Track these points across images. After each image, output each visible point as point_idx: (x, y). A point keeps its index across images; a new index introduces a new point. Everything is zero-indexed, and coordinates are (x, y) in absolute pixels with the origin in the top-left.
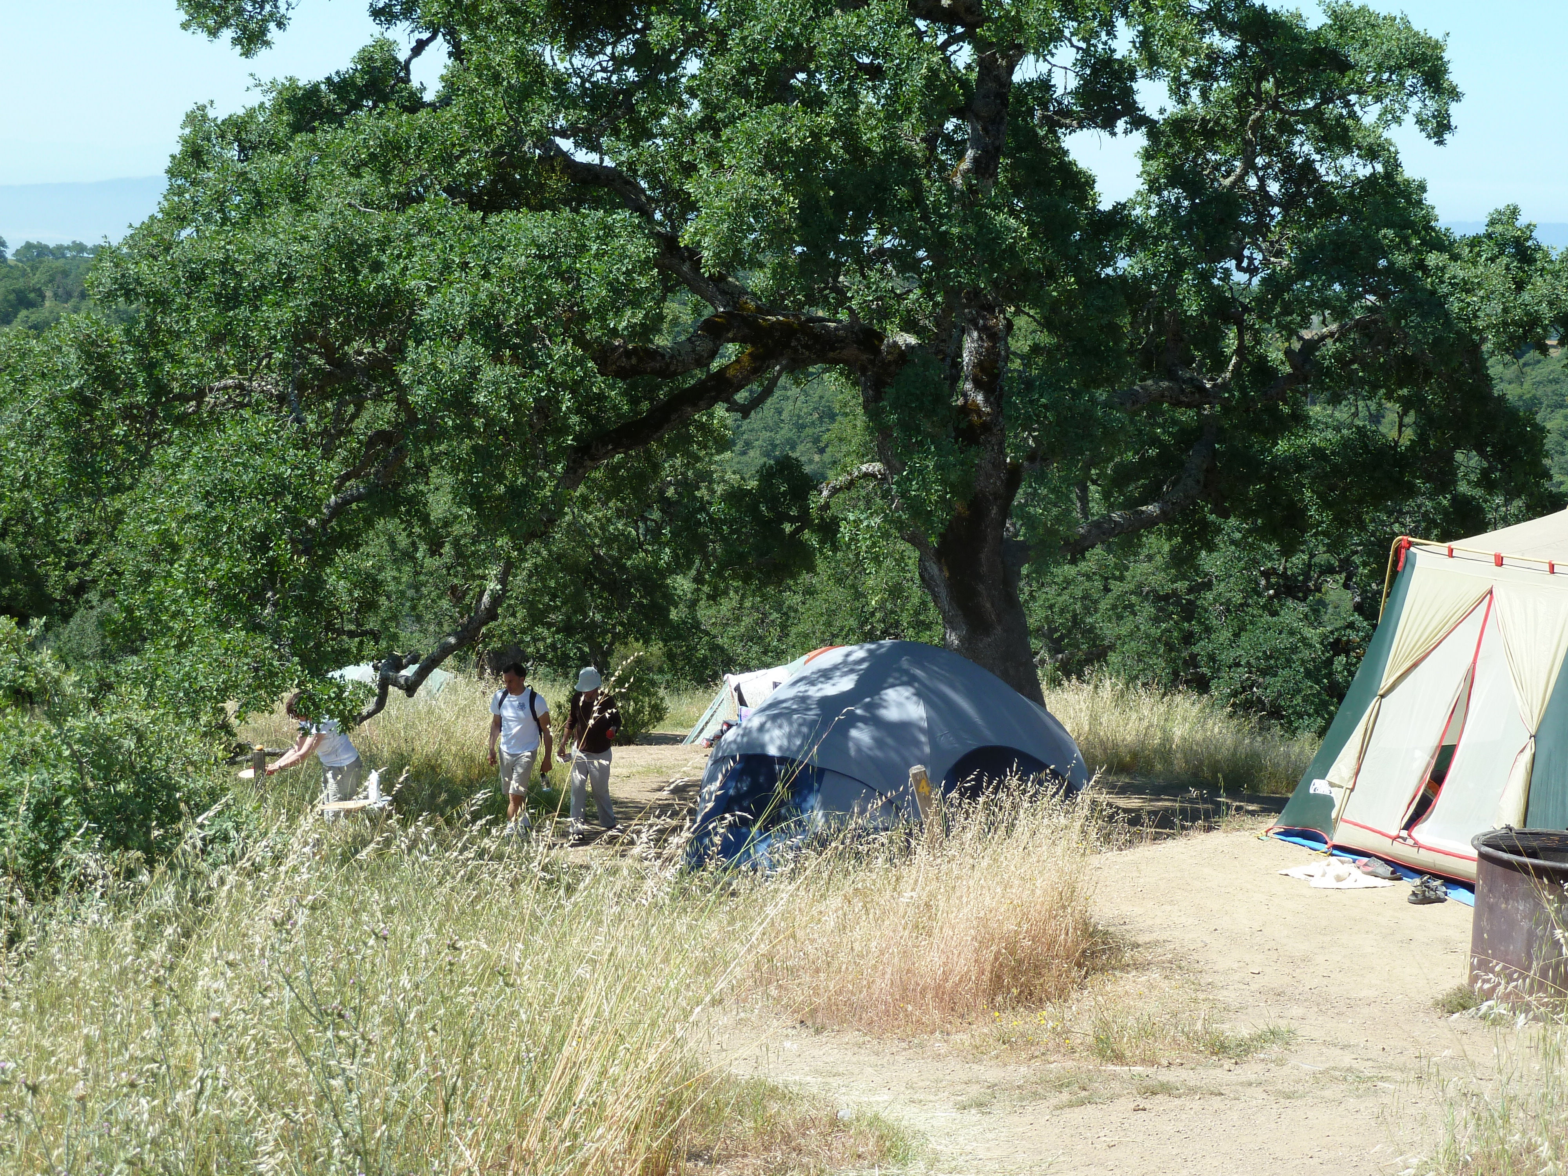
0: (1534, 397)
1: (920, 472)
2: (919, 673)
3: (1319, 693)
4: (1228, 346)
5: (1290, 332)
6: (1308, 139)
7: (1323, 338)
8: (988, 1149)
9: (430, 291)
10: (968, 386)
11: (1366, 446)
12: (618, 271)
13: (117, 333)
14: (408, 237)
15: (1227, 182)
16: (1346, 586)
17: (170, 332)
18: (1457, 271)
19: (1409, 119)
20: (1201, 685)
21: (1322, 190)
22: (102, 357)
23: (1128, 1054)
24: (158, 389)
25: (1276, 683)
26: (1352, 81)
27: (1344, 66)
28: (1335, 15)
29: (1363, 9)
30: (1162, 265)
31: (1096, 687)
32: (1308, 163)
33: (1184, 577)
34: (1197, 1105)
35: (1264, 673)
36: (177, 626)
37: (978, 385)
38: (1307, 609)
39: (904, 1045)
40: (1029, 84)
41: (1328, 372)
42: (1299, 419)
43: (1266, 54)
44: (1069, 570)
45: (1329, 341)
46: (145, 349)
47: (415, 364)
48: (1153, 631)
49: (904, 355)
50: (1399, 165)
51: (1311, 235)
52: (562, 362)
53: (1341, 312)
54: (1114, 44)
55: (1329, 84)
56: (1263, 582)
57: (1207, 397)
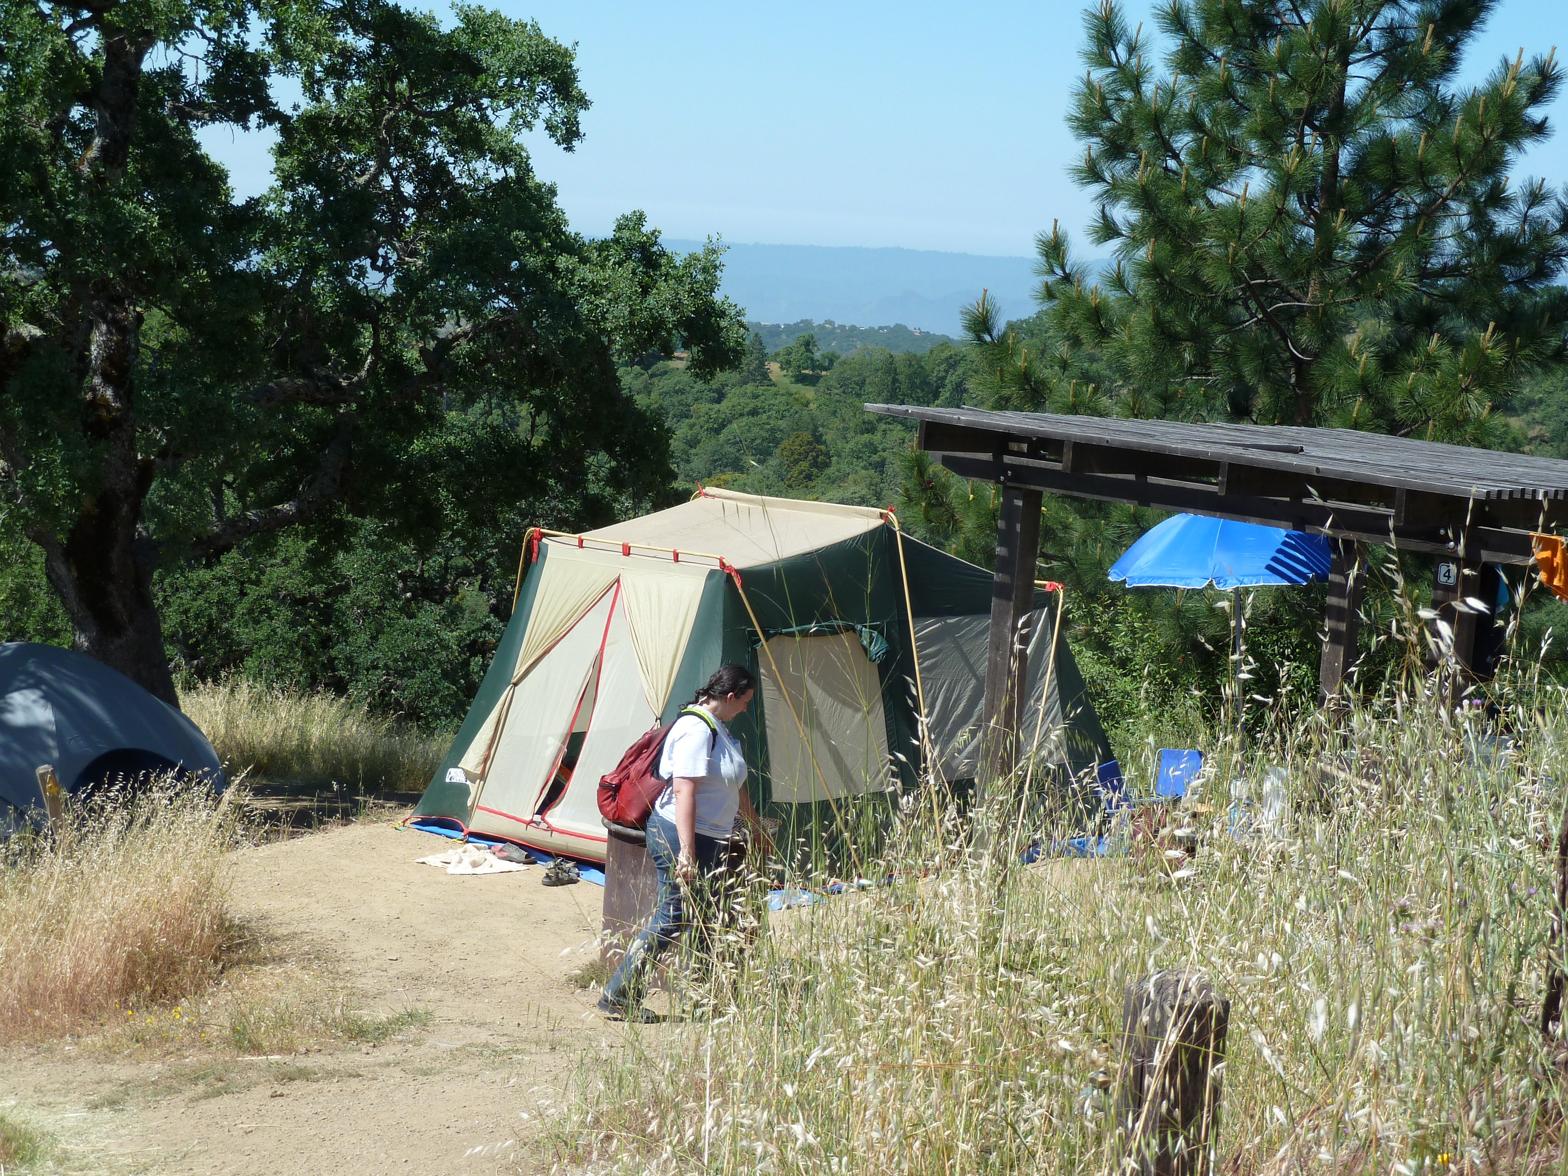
0: (661, 407)
1: (47, 466)
2: (47, 675)
3: (456, 693)
4: (364, 345)
5: (425, 331)
6: (441, 141)
7: (457, 338)
8: (121, 1145)
10: (97, 380)
11: (500, 444)
15: (362, 180)
16: (482, 589)
18: (586, 273)
19: (539, 125)
20: (340, 687)
21: (456, 193)
23: (266, 1044)
25: (413, 685)
26: (484, 85)
27: (476, 69)
28: (467, 19)
29: (495, 14)
30: (296, 260)
31: (232, 691)
32: (442, 165)
33: (321, 581)
34: (334, 1087)
35: (401, 674)
37: (108, 380)
38: (443, 612)
39: (31, 1051)
40: (160, 74)
41: (462, 371)
42: (434, 419)
43: (399, 53)
44: (205, 575)
45: (463, 341)
48: (290, 635)
49: (29, 347)
50: (530, 170)
51: (444, 235)
53: (474, 311)
54: (246, 36)
55: (462, 87)
56: (401, 585)
57: (343, 395)
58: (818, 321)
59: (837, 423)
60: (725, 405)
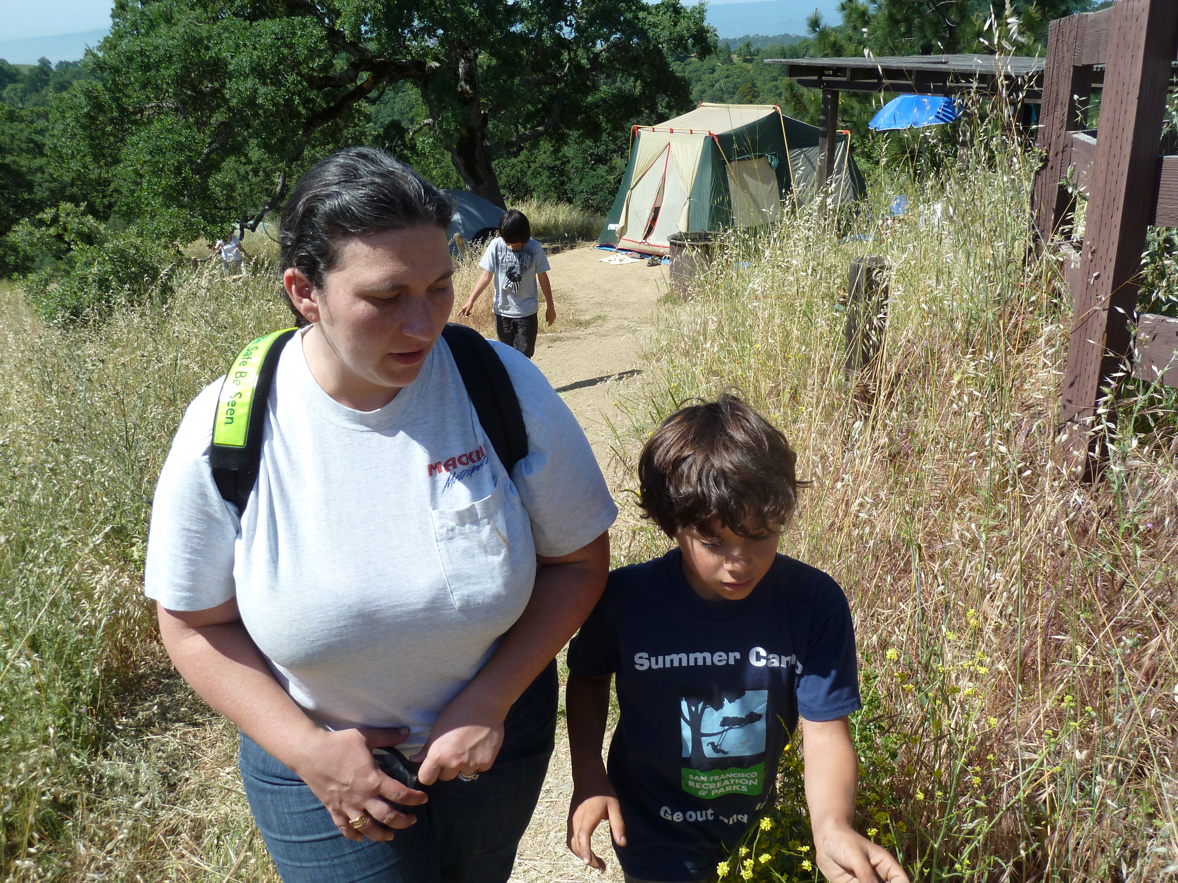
1: (446, 118)
4: (565, 59)
5: (589, 50)
7: (601, 51)
9: (232, 57)
10: (463, 83)
12: (311, 42)
13: (100, 86)
14: (219, 35)
17: (123, 84)
18: (651, 19)
20: (570, 201)
22: (96, 98)
24: (122, 110)
25: (598, 198)
30: (535, 26)
33: (559, 159)
34: (571, 343)
35: (593, 194)
36: (149, 209)
37: (467, 82)
41: (603, 65)
42: (595, 87)
44: (514, 160)
45: (604, 53)
46: (114, 92)
47: (230, 89)
48: (549, 182)
49: (435, 71)
52: (293, 83)
53: (607, 40)
56: (590, 158)
57: (558, 80)
58: (752, 35)
59: (761, 78)
60: (715, 75)
